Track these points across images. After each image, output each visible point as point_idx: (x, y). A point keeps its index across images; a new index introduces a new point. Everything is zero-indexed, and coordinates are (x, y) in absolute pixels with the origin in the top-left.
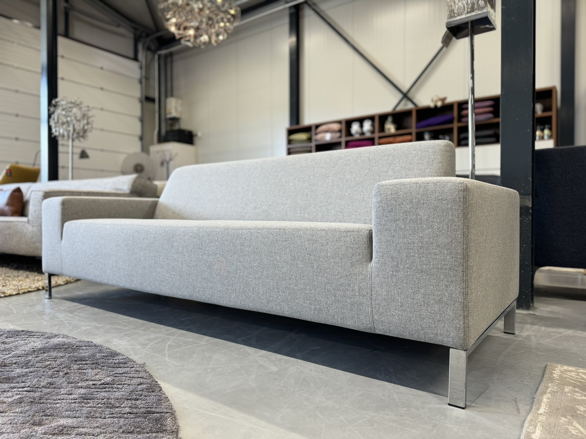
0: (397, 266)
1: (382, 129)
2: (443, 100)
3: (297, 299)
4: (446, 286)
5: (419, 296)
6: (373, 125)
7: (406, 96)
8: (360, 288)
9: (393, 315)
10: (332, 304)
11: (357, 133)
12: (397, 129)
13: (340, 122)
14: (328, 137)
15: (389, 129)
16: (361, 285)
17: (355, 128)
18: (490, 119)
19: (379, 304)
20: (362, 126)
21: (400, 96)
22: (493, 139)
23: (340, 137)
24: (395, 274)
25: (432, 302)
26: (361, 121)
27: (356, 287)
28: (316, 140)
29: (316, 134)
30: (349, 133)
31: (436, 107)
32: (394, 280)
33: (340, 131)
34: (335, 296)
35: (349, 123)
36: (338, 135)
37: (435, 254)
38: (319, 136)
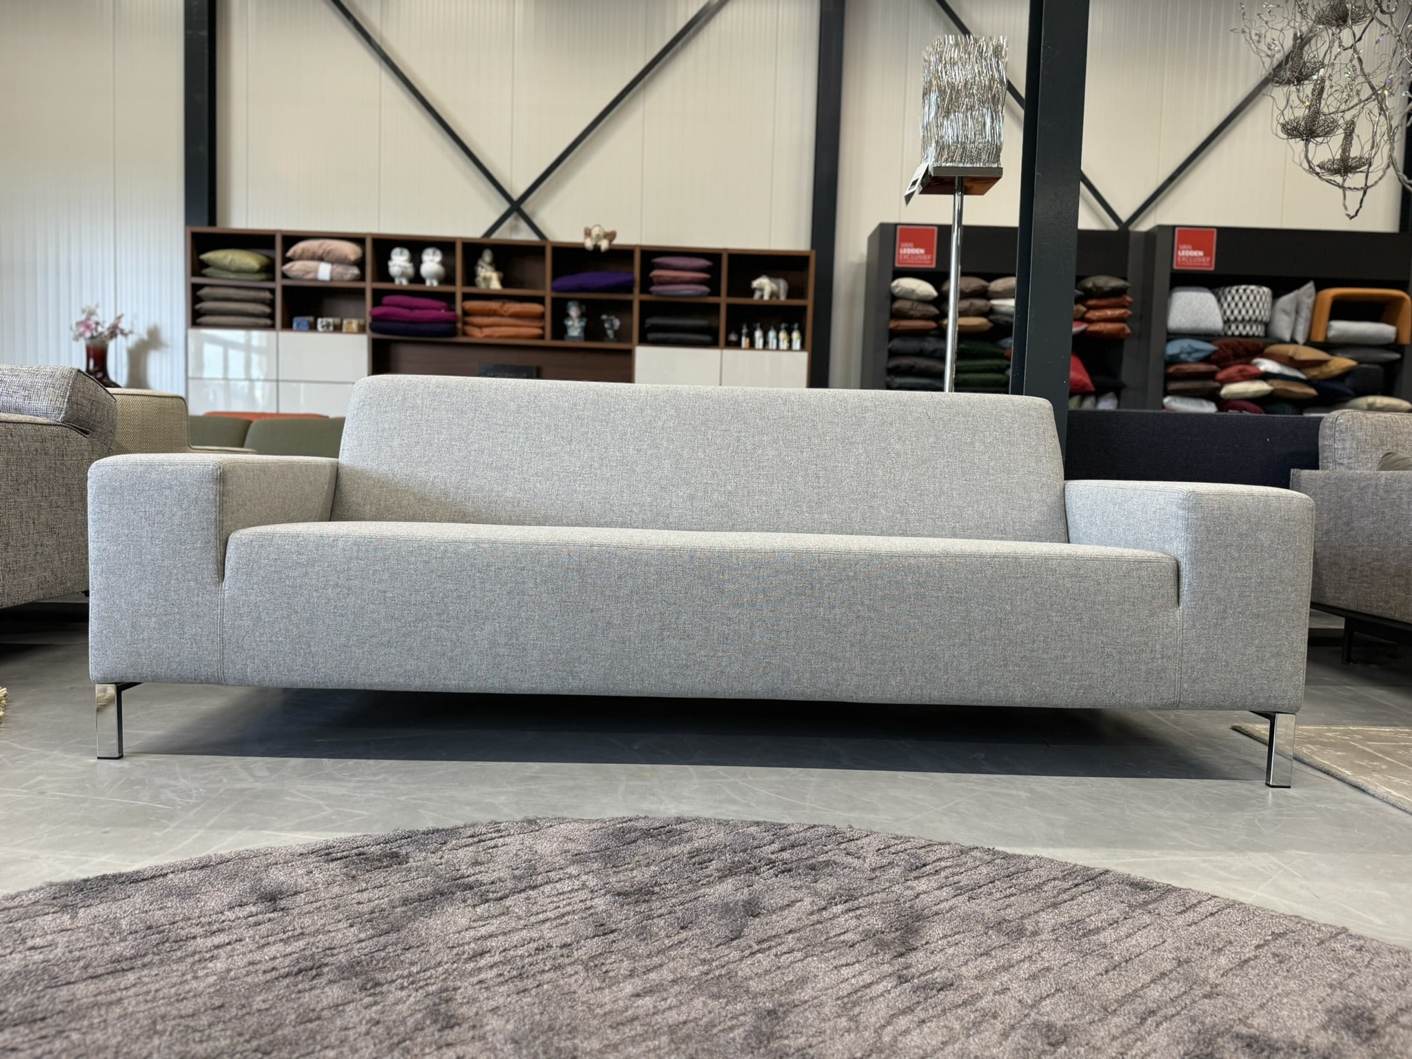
0: (1224, 611)
1: (470, 277)
2: (611, 236)
3: (1044, 674)
4: (1287, 633)
5: (1251, 650)
6: (447, 263)
7: (516, 208)
8: (1163, 646)
9: (1212, 680)
10: (1114, 676)
11: (403, 275)
12: (504, 282)
13: (358, 240)
14: (324, 272)
15: (487, 280)
16: (1166, 642)
17: (399, 261)
18: (702, 295)
19: (1192, 667)
20: (416, 261)
21: (504, 206)
22: (707, 338)
23: (362, 278)
24: (1220, 622)
25: (1268, 655)
26: (416, 247)
27: (1158, 647)
28: (284, 276)
29: (286, 260)
30: (382, 272)
31: (597, 248)
32: (1219, 632)
33: (360, 263)
34: (1121, 663)
35: (383, 246)
36: (355, 271)
37: (1277, 592)
38: (295, 268)
